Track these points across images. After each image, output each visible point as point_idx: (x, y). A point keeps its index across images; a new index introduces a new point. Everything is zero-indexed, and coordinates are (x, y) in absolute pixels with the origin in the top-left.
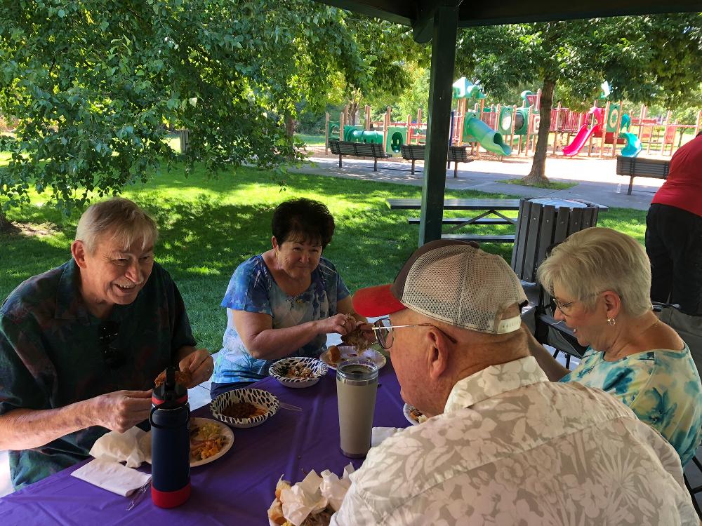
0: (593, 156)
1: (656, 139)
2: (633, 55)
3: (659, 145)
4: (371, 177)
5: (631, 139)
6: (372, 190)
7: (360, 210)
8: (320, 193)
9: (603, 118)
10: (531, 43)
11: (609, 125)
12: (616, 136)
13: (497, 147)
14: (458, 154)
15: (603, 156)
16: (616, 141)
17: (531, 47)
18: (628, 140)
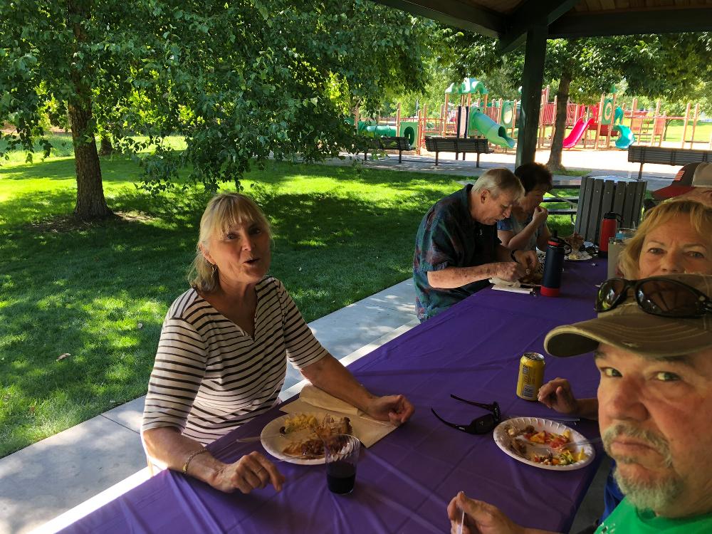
0: (589, 148)
1: (645, 131)
2: (649, 56)
3: (648, 137)
4: (399, 168)
5: (624, 131)
6: (410, 180)
7: (409, 196)
8: (361, 182)
9: (598, 110)
10: (558, 45)
11: (604, 118)
12: (610, 129)
13: (502, 140)
14: (481, 146)
15: (598, 148)
16: (609, 134)
17: (557, 48)
18: (622, 133)
